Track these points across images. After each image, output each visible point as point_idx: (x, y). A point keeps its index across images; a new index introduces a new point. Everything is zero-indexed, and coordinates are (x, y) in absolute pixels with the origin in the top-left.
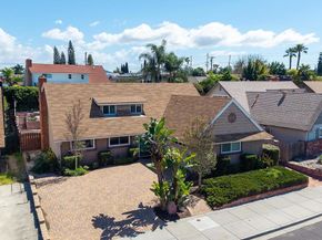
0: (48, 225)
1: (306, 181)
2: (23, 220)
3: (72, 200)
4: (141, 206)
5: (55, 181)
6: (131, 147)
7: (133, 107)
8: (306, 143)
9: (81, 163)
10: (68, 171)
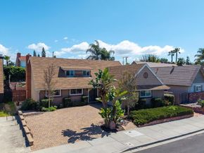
0: (32, 135)
1: (193, 113)
2: (15, 133)
3: (47, 122)
4: (92, 125)
5: (36, 114)
6: (83, 95)
7: (84, 72)
8: (189, 94)
9: (52, 104)
10: (44, 108)
